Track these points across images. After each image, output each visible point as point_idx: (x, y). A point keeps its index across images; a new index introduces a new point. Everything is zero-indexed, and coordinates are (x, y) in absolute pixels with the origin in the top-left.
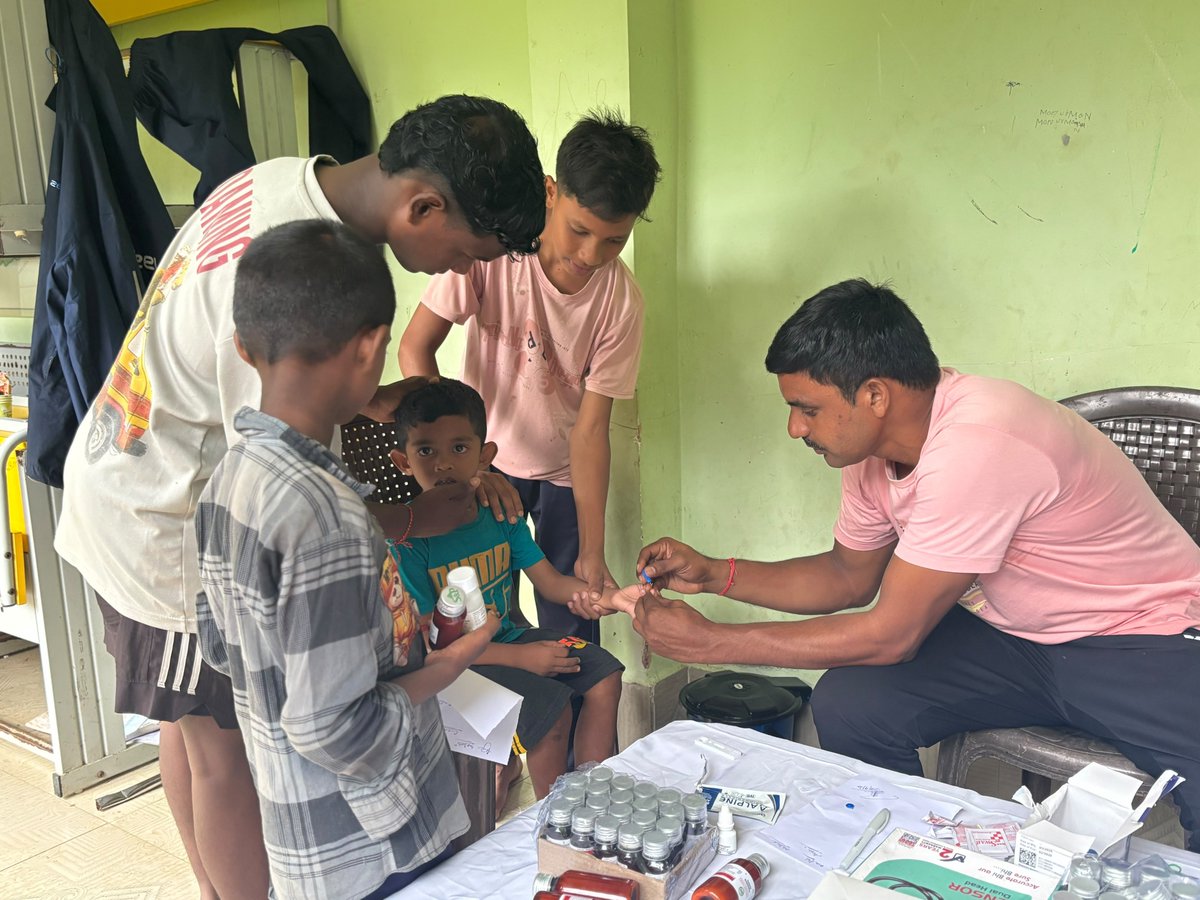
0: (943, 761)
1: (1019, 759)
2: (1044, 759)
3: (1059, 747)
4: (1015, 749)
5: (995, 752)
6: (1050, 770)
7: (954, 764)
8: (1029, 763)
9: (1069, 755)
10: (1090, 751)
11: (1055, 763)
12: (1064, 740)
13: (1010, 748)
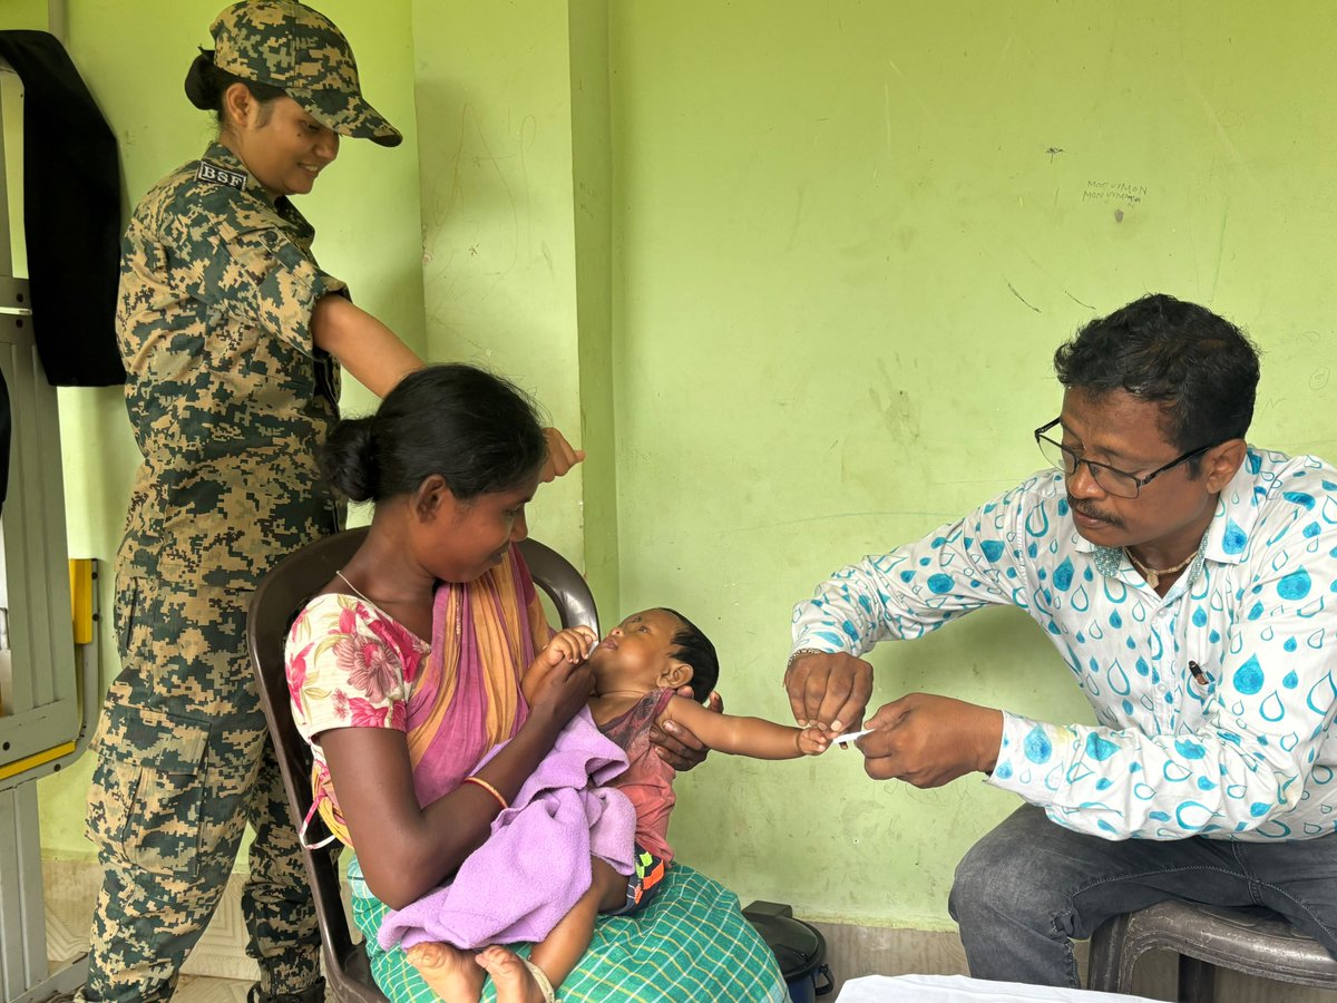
0: (1096, 957)
1: (1203, 951)
2: (1234, 949)
3: (1254, 932)
4: (1197, 937)
5: (1169, 941)
6: (1244, 963)
7: (1111, 959)
8: (1217, 954)
9: (1268, 943)
10: (1293, 937)
11: (1251, 954)
12: (1258, 925)
13: (1190, 935)
